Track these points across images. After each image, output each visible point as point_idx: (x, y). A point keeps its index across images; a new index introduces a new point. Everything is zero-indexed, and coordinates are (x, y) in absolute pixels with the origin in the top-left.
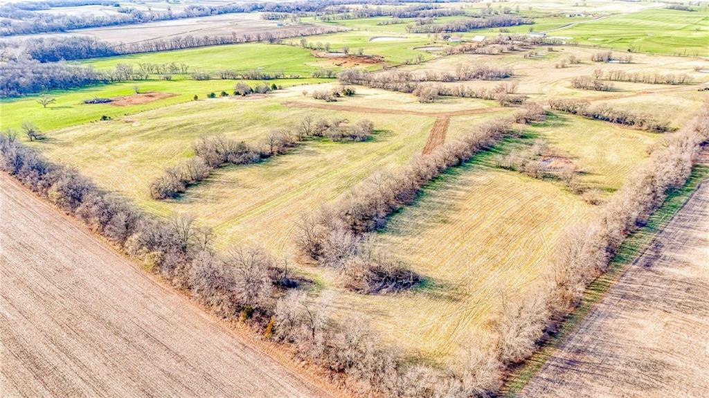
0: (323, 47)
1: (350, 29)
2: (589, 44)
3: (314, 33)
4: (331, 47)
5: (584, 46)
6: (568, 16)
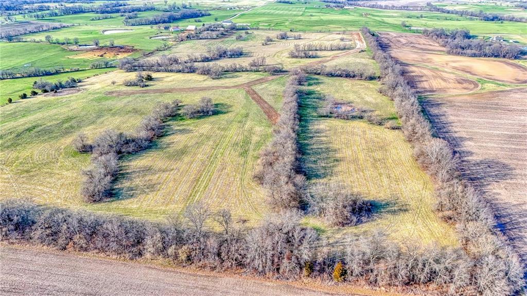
0: (71, 41)
1: (72, 24)
3: (41, 29)
4: (79, 41)
5: (263, 29)
6: (228, 9)
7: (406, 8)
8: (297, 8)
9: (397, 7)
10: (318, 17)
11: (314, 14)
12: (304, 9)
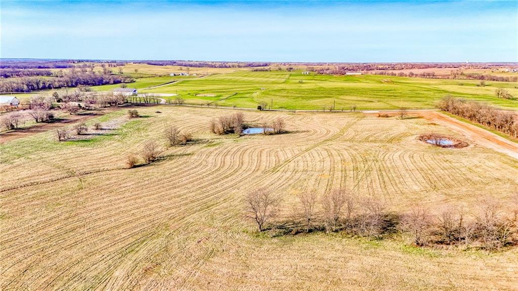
2: (200, 101)
5: (193, 105)
6: (172, 75)
7: (431, 76)
8: (278, 75)
10: (313, 85)
11: (304, 81)
12: (287, 76)
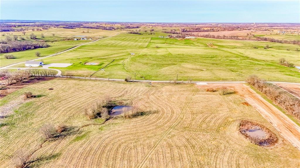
6: (76, 39)
7: (236, 38)
8: (143, 38)
9: (227, 37)
10: (165, 50)
11: (159, 45)
12: (150, 39)
